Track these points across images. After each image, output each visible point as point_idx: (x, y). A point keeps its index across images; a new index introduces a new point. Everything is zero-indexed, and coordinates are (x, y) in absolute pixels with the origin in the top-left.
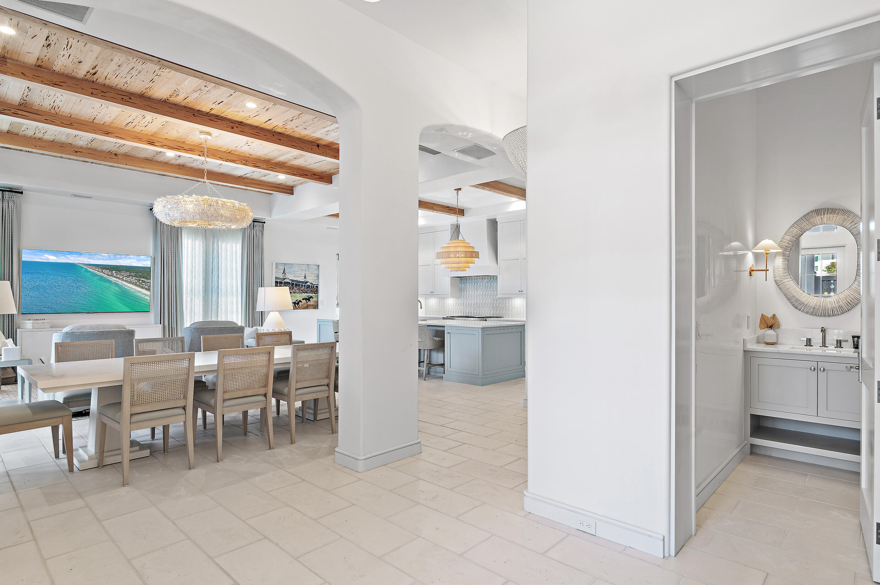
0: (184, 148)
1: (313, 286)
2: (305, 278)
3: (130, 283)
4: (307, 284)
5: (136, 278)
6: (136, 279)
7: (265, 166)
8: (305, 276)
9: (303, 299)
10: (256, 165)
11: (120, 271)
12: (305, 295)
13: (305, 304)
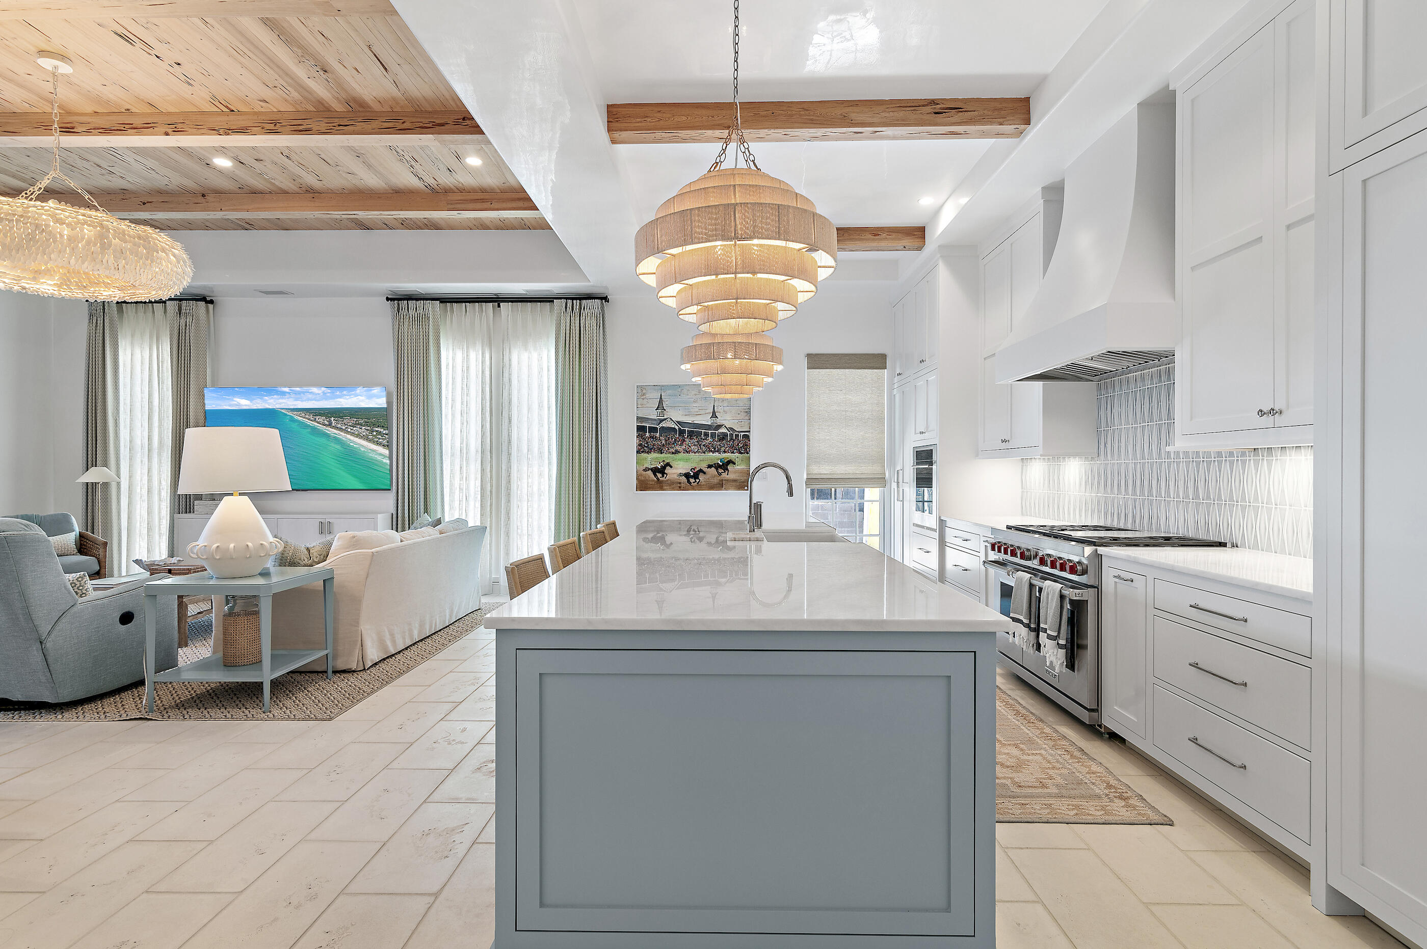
0: (132, 124)
1: (737, 436)
2: (714, 415)
3: (358, 436)
4: (720, 431)
5: (367, 428)
6: (367, 430)
7: (323, 126)
8: (714, 413)
9: (710, 466)
10: (301, 128)
11: (341, 417)
12: (716, 457)
13: (714, 477)
